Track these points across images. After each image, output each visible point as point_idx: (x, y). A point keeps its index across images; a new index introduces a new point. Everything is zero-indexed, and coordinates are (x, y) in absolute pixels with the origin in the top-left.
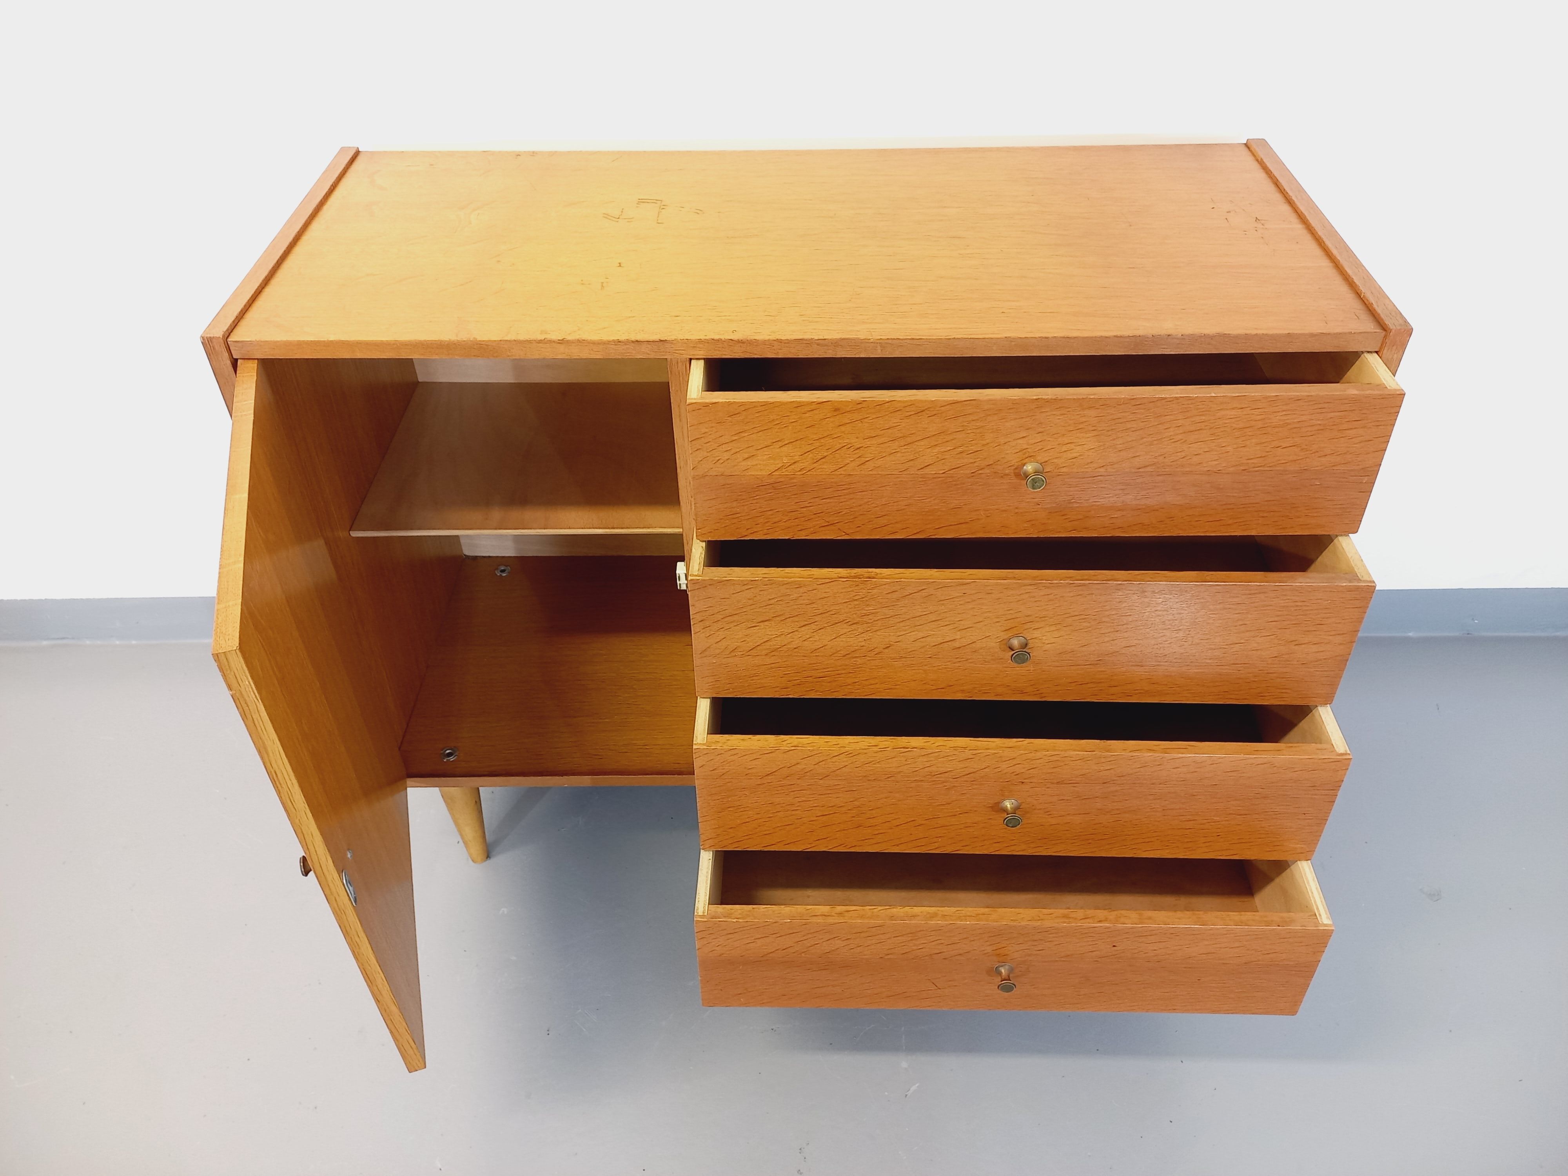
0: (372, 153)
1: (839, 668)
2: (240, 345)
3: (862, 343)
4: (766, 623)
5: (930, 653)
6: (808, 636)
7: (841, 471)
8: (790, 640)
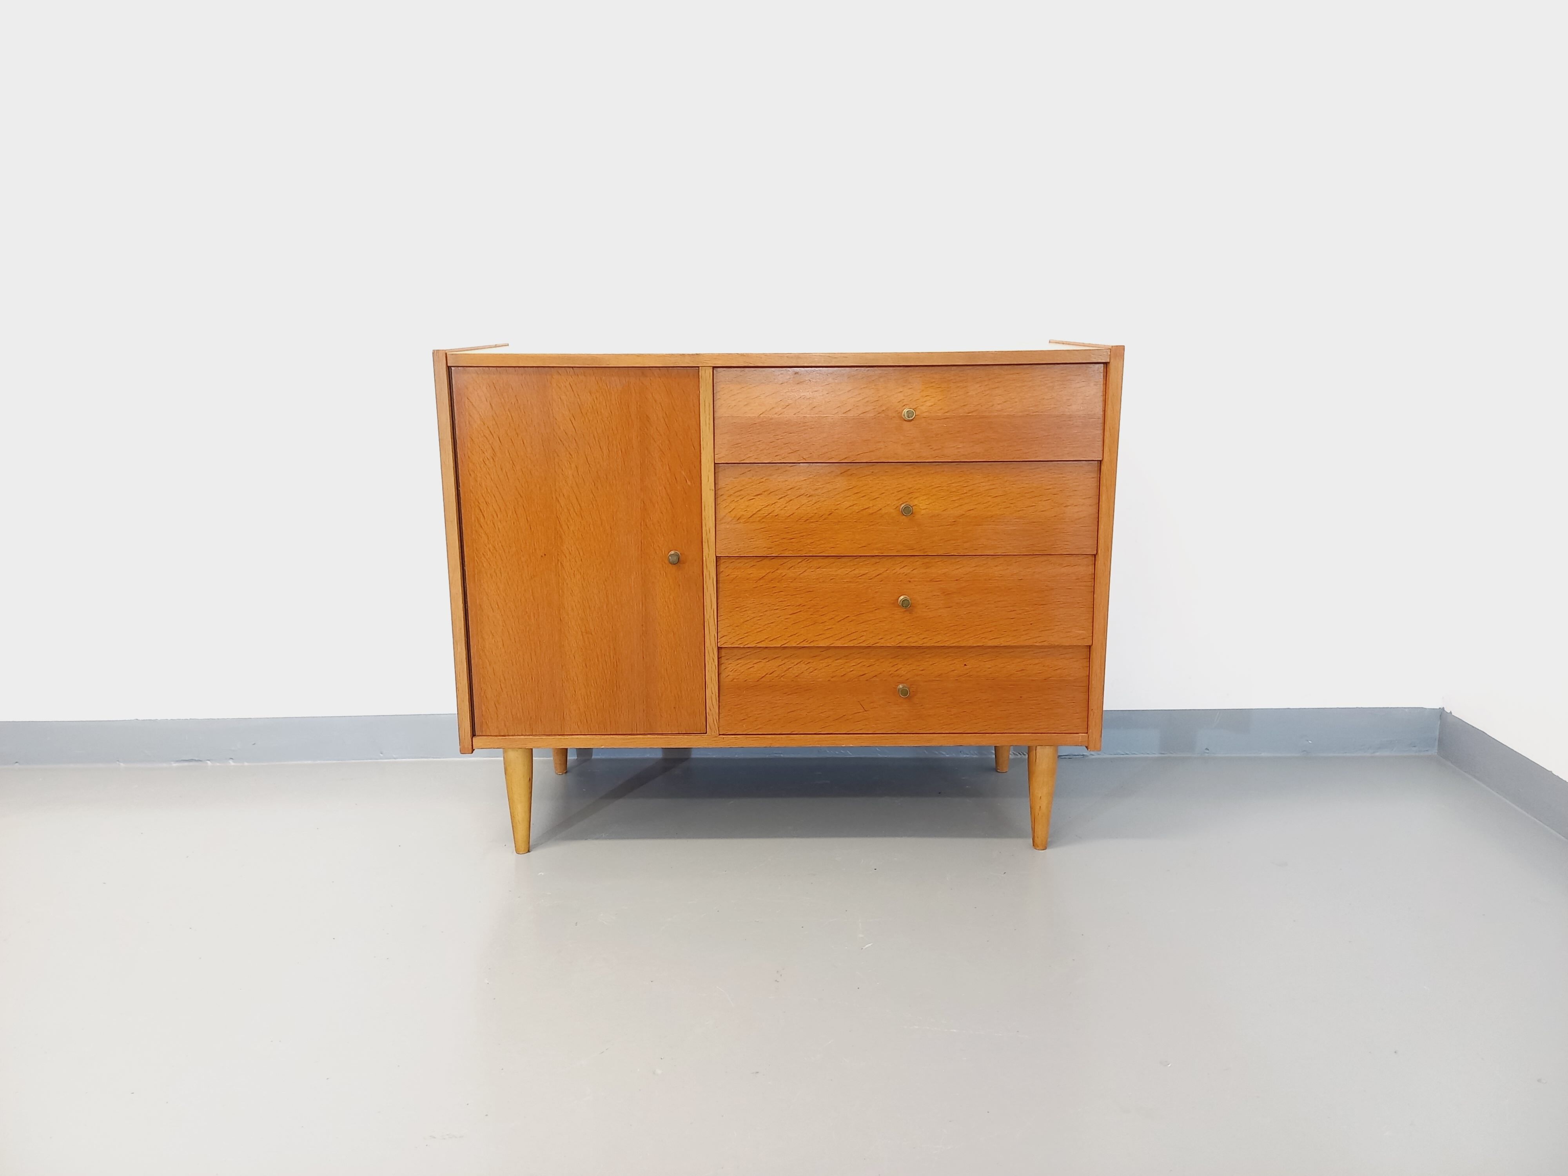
1: (802, 531)
2: (453, 356)
4: (759, 497)
5: (856, 518)
6: (783, 506)
7: (800, 414)
8: (773, 509)
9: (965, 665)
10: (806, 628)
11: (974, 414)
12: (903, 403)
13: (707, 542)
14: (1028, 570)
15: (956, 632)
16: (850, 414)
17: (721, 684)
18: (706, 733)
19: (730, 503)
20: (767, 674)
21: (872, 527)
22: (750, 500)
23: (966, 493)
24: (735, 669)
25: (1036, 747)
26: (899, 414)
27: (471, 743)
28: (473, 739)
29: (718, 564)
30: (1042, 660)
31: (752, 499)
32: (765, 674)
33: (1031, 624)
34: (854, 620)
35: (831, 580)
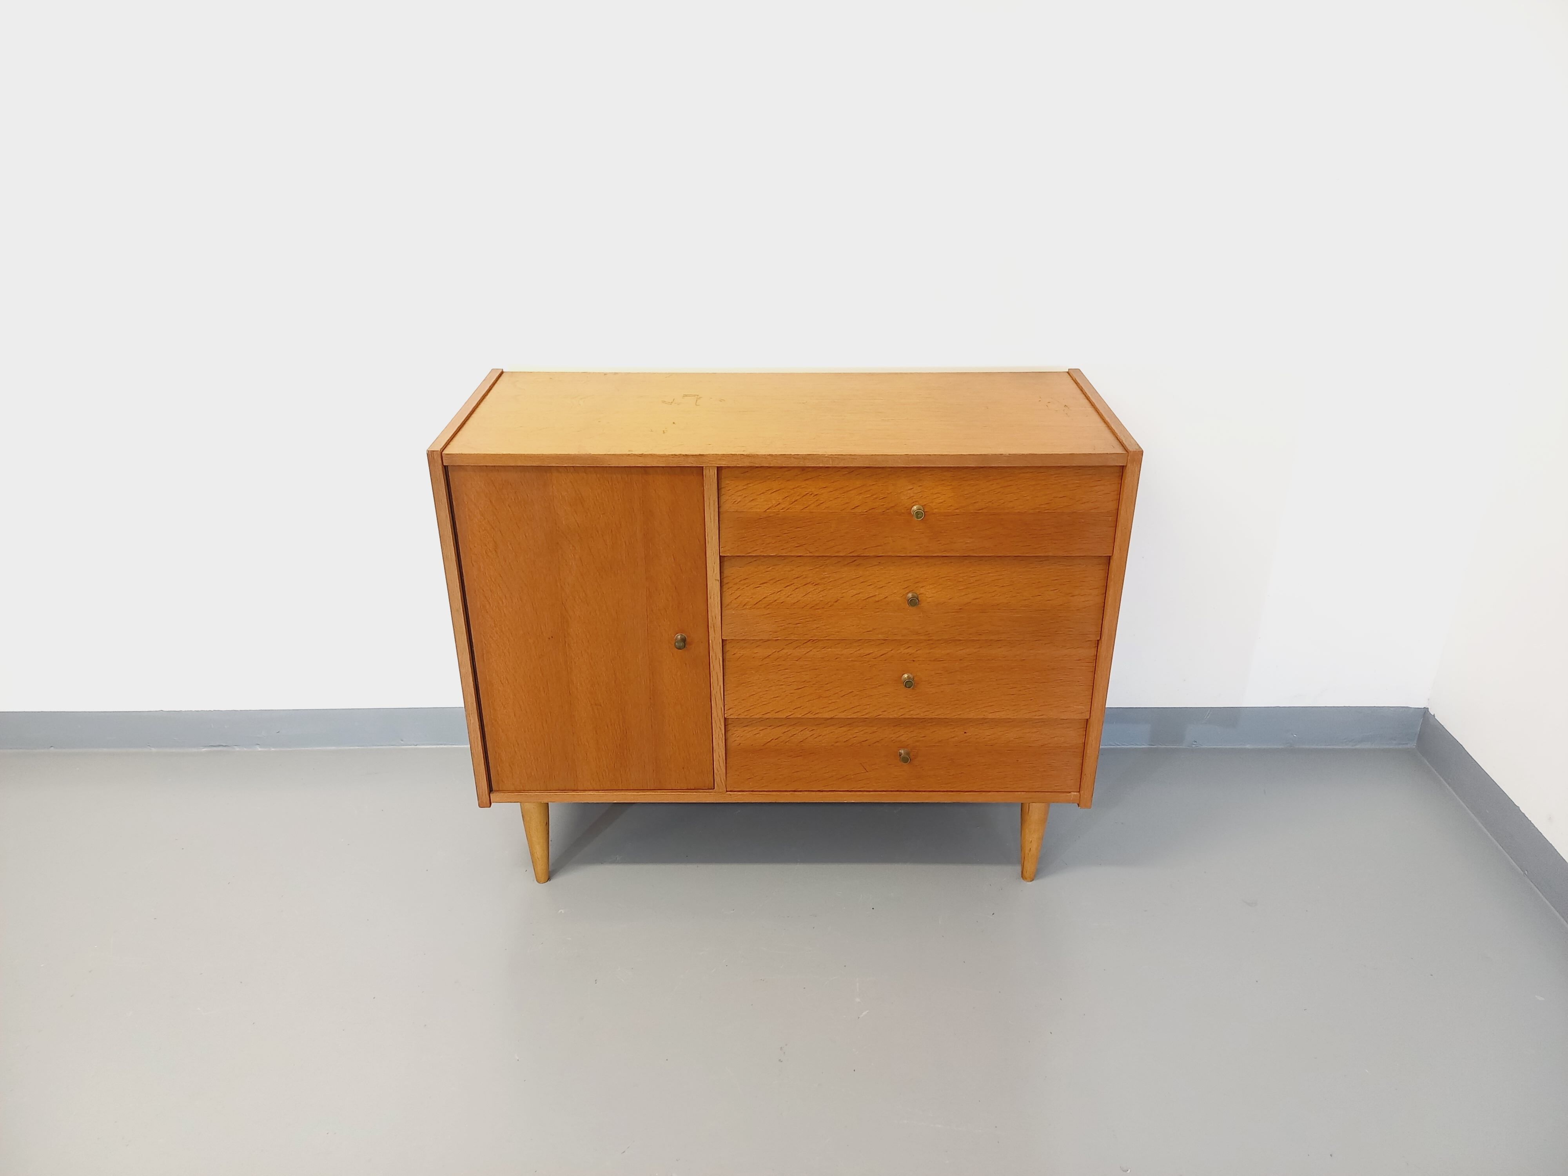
0: (512, 373)
1: (808, 617)
2: (449, 456)
3: (820, 457)
4: (765, 585)
5: (861, 605)
6: (789, 594)
7: (806, 510)
8: (779, 596)
9: (965, 733)
10: (811, 702)
11: (985, 511)
12: (912, 500)
13: (712, 627)
14: (1031, 651)
15: (957, 706)
16: (858, 510)
17: (728, 747)
18: (714, 789)
19: (736, 590)
20: (772, 740)
21: (877, 613)
22: (756, 588)
23: (973, 583)
24: (739, 736)
25: (1029, 804)
26: (909, 511)
27: (489, 799)
28: (491, 795)
29: (724, 644)
30: (1039, 729)
31: (758, 587)
32: (771, 739)
33: (1031, 700)
34: (858, 695)
35: (836, 659)
